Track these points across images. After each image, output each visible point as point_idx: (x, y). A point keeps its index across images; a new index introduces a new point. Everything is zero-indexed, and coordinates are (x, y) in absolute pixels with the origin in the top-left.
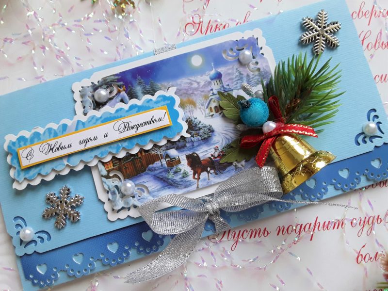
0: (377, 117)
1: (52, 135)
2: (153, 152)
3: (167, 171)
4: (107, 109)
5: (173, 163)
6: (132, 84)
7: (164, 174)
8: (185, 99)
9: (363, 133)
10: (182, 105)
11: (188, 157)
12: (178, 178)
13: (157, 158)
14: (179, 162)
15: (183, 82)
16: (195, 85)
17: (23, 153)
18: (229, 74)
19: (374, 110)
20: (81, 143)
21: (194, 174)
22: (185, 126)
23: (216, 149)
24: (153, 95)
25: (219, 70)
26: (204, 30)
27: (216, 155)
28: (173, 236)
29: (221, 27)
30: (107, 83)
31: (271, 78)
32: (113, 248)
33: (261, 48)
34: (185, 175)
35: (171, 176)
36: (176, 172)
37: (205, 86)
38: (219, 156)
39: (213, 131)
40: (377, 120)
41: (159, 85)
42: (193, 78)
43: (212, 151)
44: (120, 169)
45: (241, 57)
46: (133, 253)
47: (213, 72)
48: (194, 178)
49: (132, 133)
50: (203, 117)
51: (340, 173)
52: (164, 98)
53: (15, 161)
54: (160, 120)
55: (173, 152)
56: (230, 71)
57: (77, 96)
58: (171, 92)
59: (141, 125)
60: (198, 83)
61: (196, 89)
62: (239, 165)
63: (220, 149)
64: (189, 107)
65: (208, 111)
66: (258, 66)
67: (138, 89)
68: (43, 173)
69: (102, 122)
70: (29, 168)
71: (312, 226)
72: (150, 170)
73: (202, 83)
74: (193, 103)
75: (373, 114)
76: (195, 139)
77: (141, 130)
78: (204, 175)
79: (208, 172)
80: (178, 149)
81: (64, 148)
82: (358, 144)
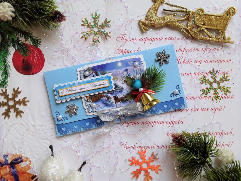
0: (179, 88)
1: (70, 86)
2: (103, 94)
3: (107, 101)
4: (88, 79)
5: (109, 98)
6: (97, 70)
7: (105, 102)
8: (115, 77)
9: (173, 93)
10: (113, 79)
11: (114, 97)
12: (110, 103)
13: (104, 96)
14: (111, 98)
15: (114, 71)
16: (118, 73)
17: (60, 91)
18: (130, 70)
19: (179, 86)
20: (79, 90)
21: (116, 103)
22: (114, 86)
23: (124, 95)
24: (104, 75)
25: (127, 68)
26: (123, 53)
27: (123, 97)
28: (107, 122)
29: (129, 52)
30: (89, 70)
31: (144, 72)
32: (87, 124)
33: (142, 61)
34: (113, 103)
35: (108, 102)
36: (110, 101)
37: (122, 73)
38: (124, 97)
39: (123, 89)
40: (179, 89)
41: (106, 72)
42: (118, 70)
43: (122, 95)
44: (91, 99)
45: (135, 64)
46: (94, 126)
47: (125, 69)
48: (115, 104)
49: (96, 87)
50: (120, 84)
51: (164, 106)
52: (108, 76)
53: (57, 94)
54: (106, 84)
55: (109, 95)
56: (131, 69)
57: (78, 73)
58: (110, 75)
59: (99, 85)
60: (119, 72)
61: (119, 74)
62: (131, 101)
63: (125, 95)
64: (116, 80)
65: (122, 82)
66: (140, 68)
67: (99, 73)
68: (67, 98)
69: (87, 83)
70: (62, 96)
71: (153, 123)
72: (101, 100)
73: (121, 72)
74: (117, 79)
75: (178, 87)
76: (117, 91)
77: (99, 87)
78: (119, 103)
79: (120, 102)
80: (111, 94)
81: (74, 91)
82: (172, 97)
